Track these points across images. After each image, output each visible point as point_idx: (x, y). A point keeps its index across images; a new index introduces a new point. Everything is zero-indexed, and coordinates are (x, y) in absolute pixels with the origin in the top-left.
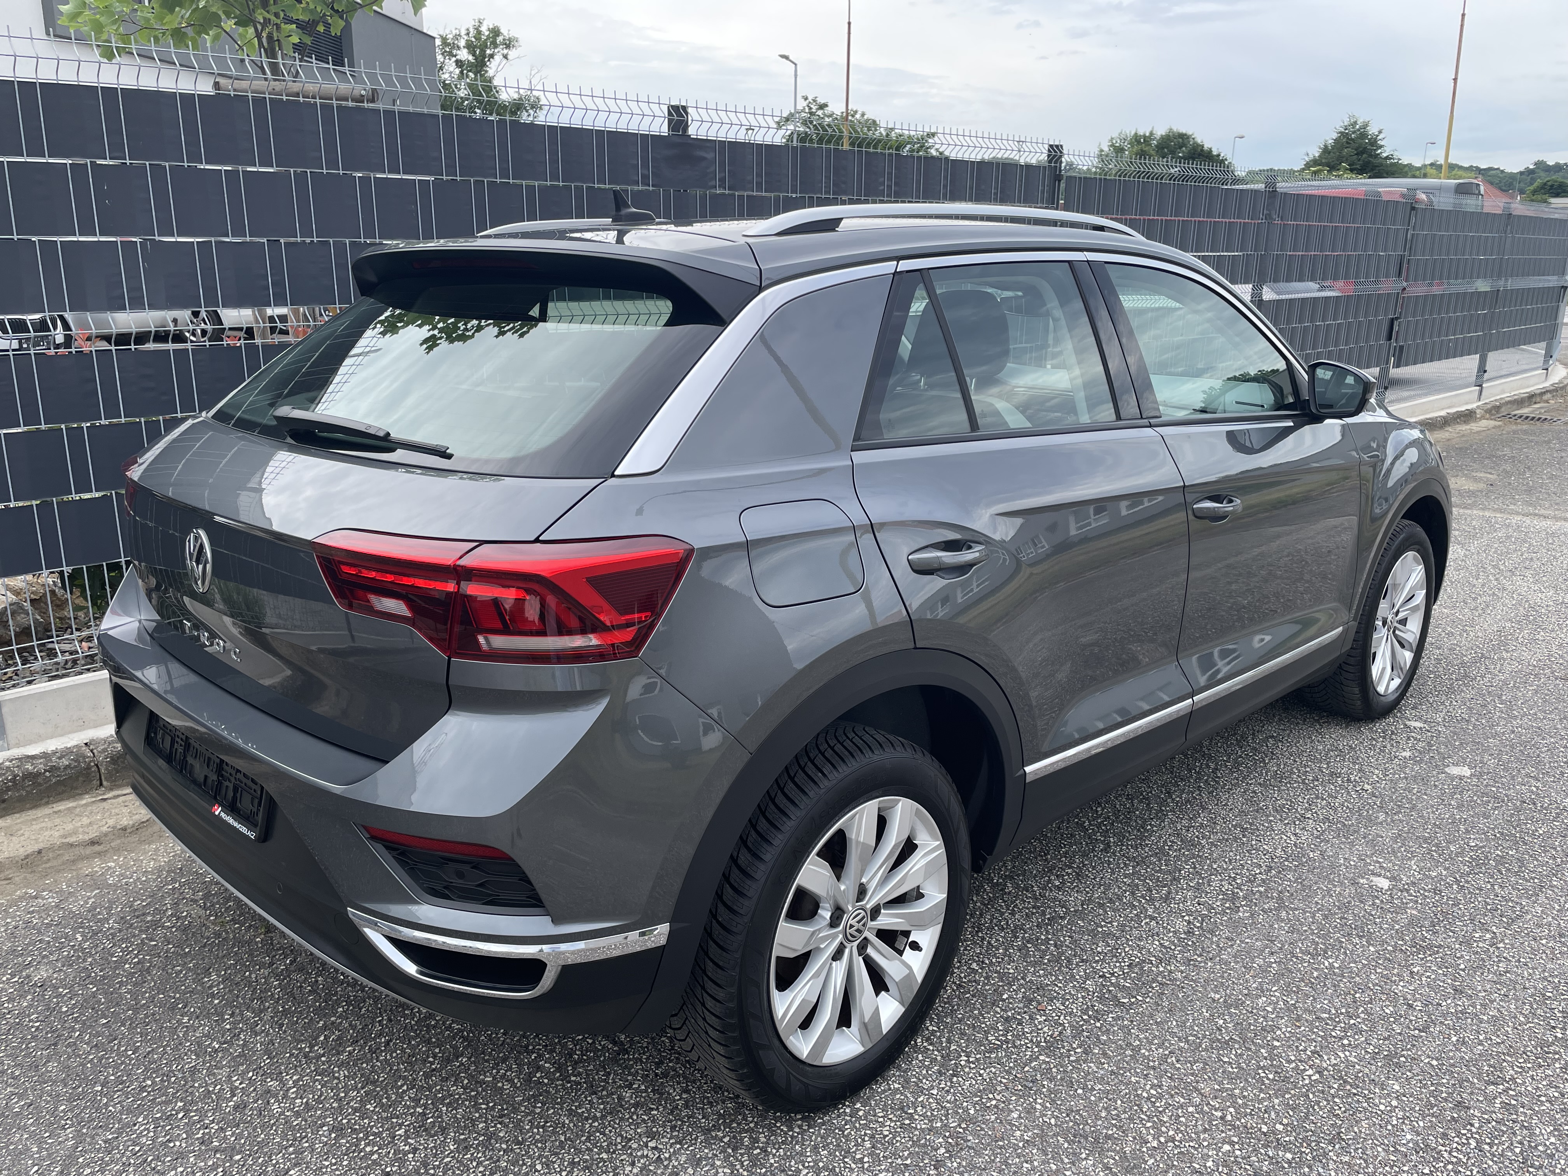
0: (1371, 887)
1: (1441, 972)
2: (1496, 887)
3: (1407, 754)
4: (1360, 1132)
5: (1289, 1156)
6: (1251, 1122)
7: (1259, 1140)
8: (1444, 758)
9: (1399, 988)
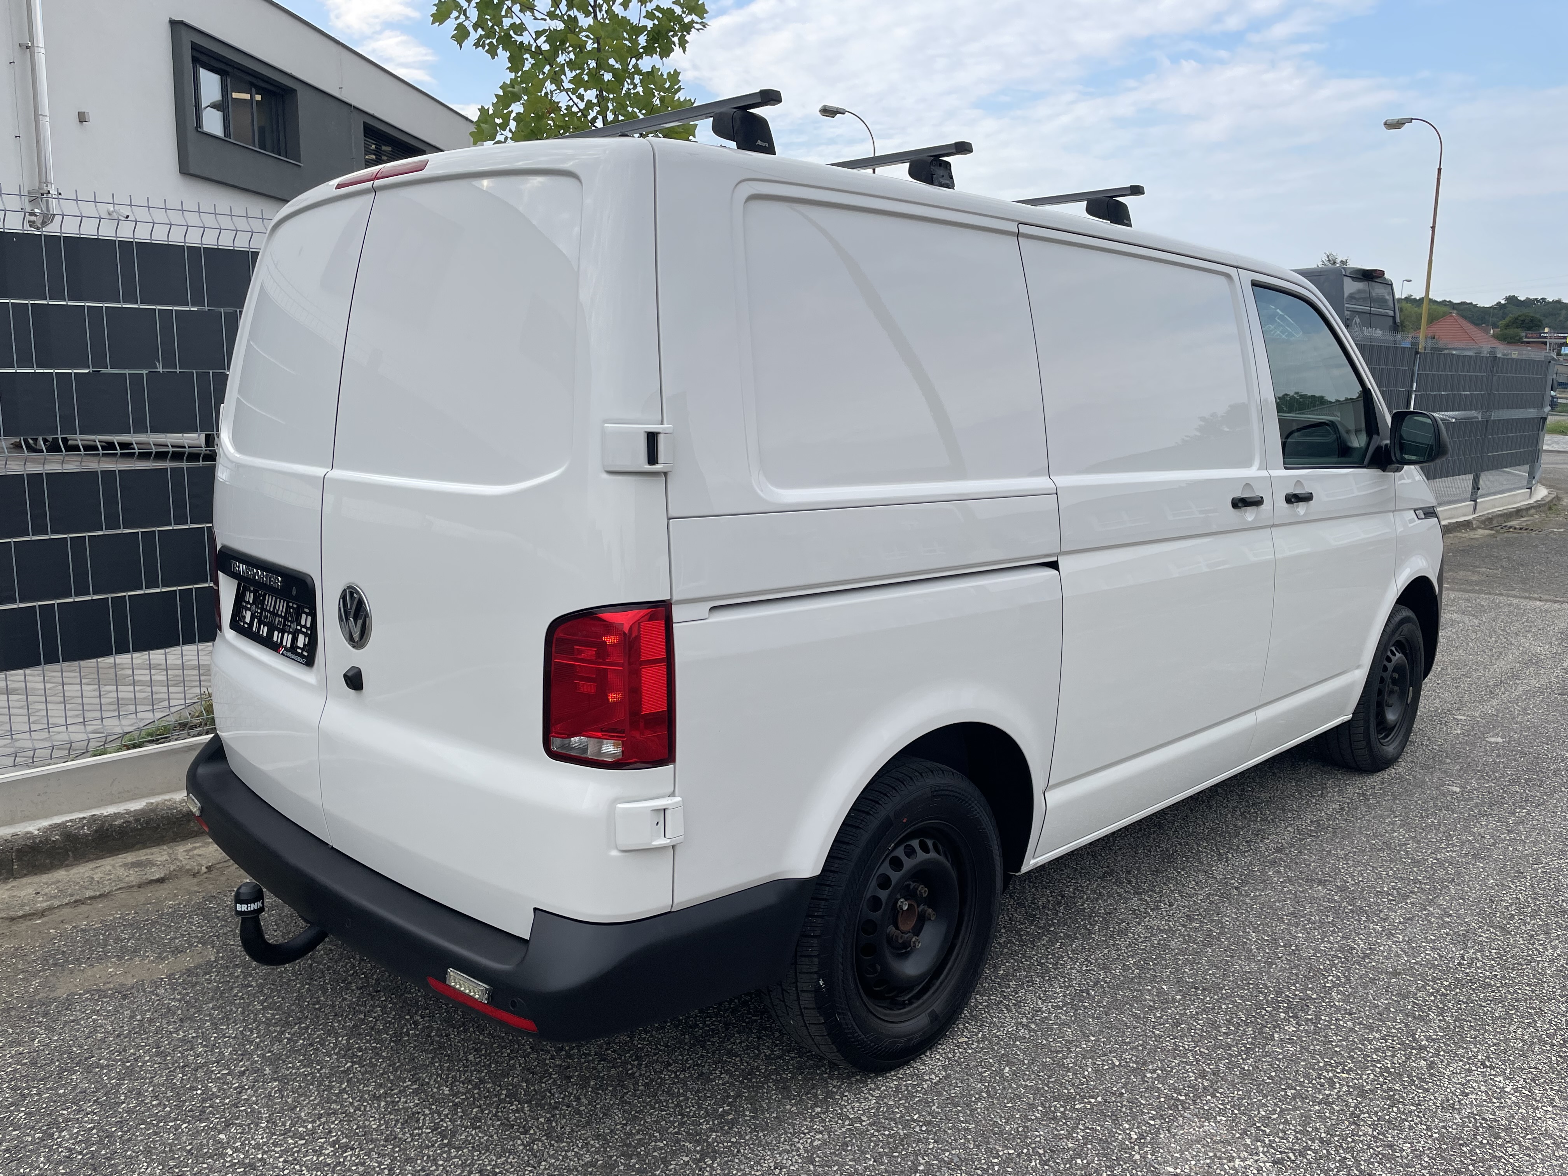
0: (1448, 790)
1: (1498, 824)
2: (1527, 791)
3: (1459, 732)
4: (1465, 879)
5: (1428, 887)
6: (1403, 876)
7: (1410, 882)
9: (1475, 830)
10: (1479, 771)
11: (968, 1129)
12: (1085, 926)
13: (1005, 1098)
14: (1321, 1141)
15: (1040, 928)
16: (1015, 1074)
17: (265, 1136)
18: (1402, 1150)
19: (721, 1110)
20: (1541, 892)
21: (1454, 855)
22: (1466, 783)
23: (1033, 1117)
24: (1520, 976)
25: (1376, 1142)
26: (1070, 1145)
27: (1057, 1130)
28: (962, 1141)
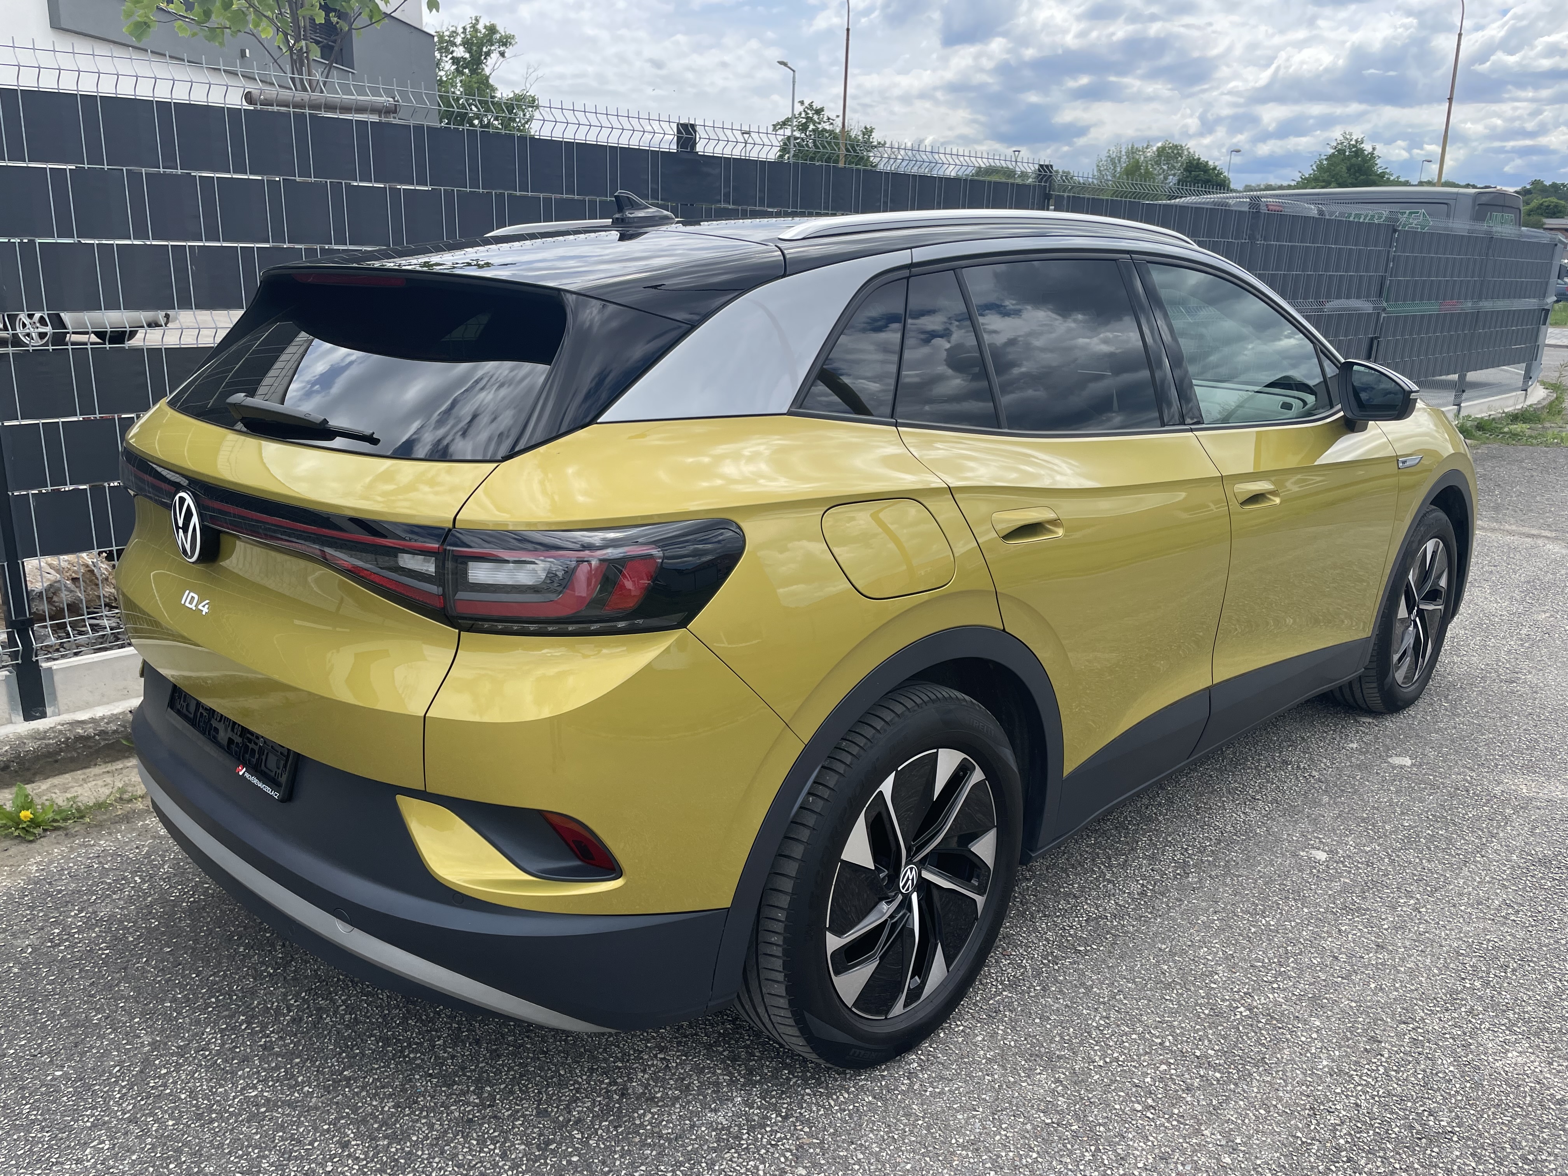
0: (1310, 858)
1: (1366, 930)
2: (1424, 861)
3: (1355, 746)
4: (1282, 1058)
5: (1218, 1075)
6: (1186, 1048)
7: (1193, 1062)
8: (1389, 750)
9: (1327, 944)
10: (1363, 820)
22: (1340, 843)
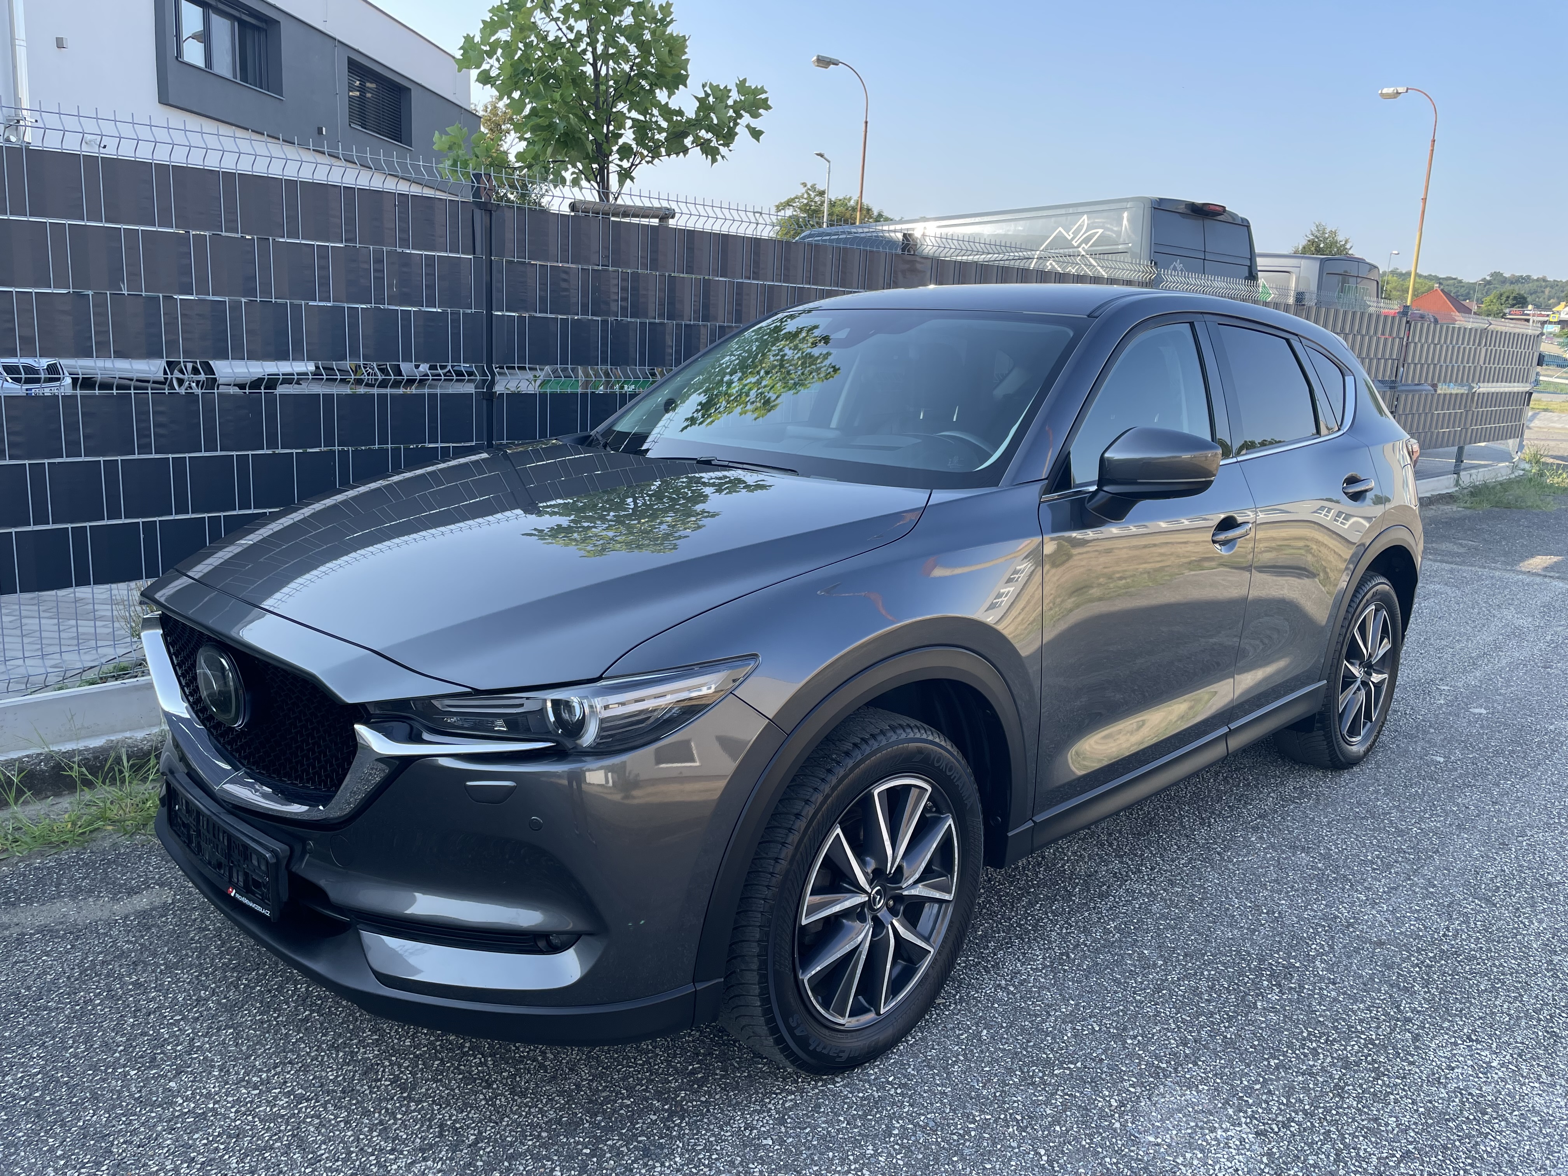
1: (1483, 795)
2: (1511, 763)
8: (1467, 704)
9: (1459, 801)
10: (1462, 742)
11: (944, 1093)
12: (1065, 888)
13: (983, 1061)
14: (1305, 1112)
15: (1020, 889)
16: (993, 1037)
17: (217, 1085)
18: (1387, 1124)
19: (690, 1067)
20: (1526, 865)
21: (1438, 825)
22: (1450, 753)
23: (1011, 1082)
24: (1505, 949)
25: (1361, 1115)
26: (1049, 1112)
27: (1035, 1096)
28: (938, 1105)
